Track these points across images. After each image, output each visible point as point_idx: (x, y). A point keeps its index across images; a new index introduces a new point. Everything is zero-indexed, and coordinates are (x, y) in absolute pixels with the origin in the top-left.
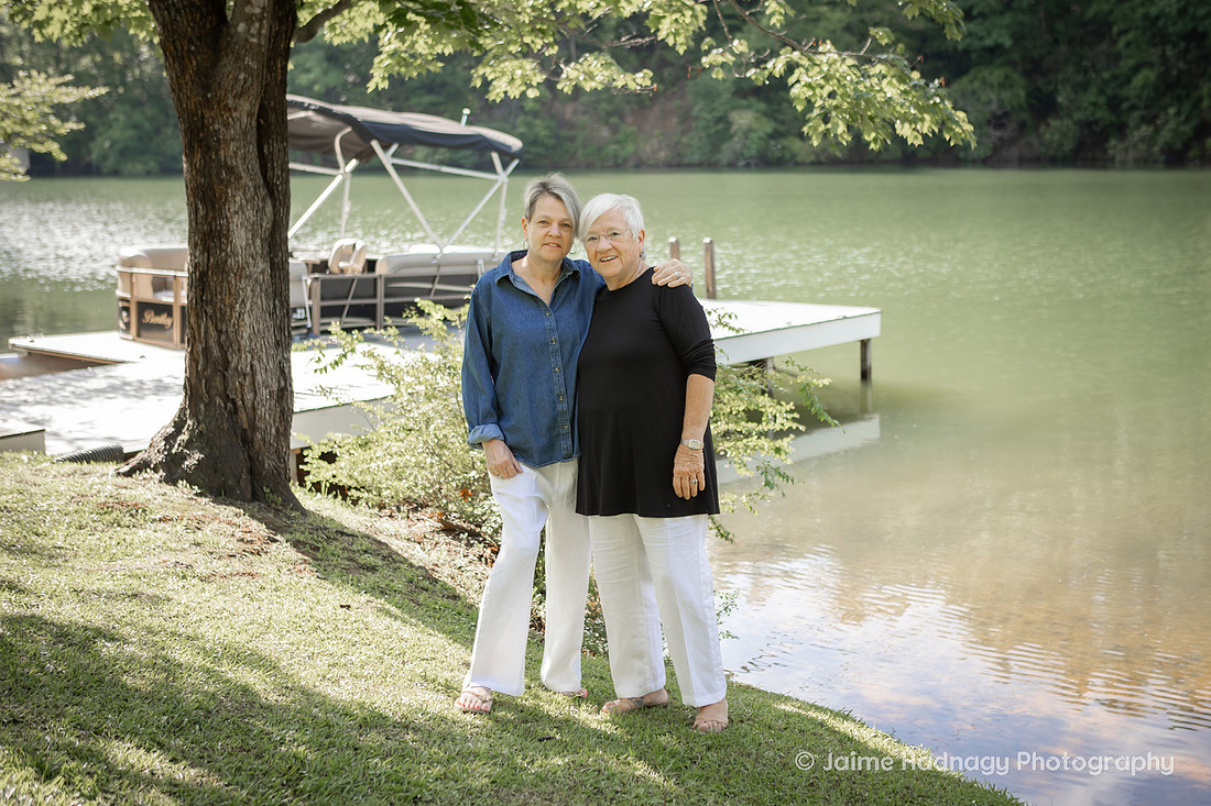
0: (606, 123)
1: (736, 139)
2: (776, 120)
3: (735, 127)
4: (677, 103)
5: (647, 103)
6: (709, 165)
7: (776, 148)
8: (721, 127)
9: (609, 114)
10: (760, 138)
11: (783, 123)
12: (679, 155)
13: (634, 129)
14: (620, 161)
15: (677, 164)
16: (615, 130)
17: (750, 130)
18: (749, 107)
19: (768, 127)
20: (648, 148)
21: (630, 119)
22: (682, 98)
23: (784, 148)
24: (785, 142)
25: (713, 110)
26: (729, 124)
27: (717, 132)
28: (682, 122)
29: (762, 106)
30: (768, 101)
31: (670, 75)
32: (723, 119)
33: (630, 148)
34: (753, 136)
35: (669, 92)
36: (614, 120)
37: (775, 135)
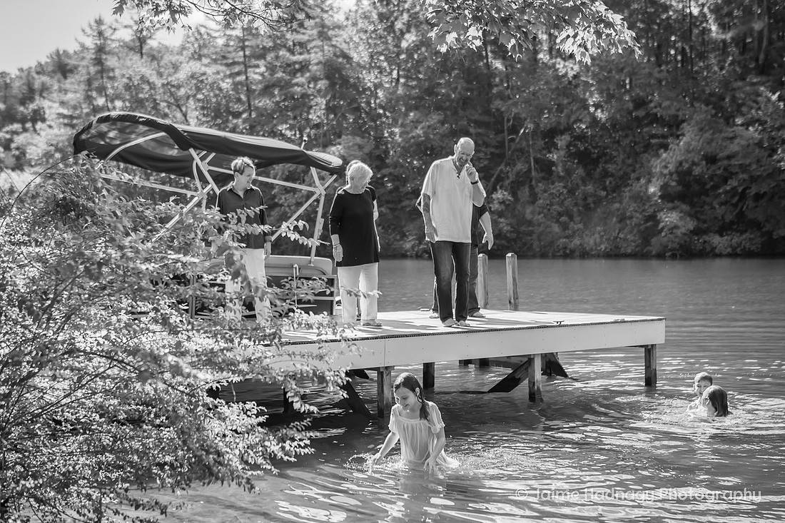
0: (558, 221)
1: (663, 234)
2: (698, 219)
3: (661, 225)
4: (617, 205)
5: (592, 205)
6: (641, 255)
7: (698, 242)
8: (649, 224)
9: (560, 214)
10: (685, 234)
11: (705, 222)
12: (617, 247)
13: (581, 226)
14: (568, 252)
15: (614, 254)
16: (565, 227)
17: (676, 227)
18: (674, 208)
19: (691, 225)
20: (592, 242)
21: (577, 219)
22: (620, 202)
23: (705, 242)
24: (706, 238)
25: (644, 211)
26: (658, 222)
27: (647, 228)
28: (620, 222)
29: (685, 207)
30: (692, 205)
31: (610, 183)
32: (653, 218)
33: (577, 241)
34: (679, 232)
35: (610, 197)
36: (564, 219)
37: (696, 232)
